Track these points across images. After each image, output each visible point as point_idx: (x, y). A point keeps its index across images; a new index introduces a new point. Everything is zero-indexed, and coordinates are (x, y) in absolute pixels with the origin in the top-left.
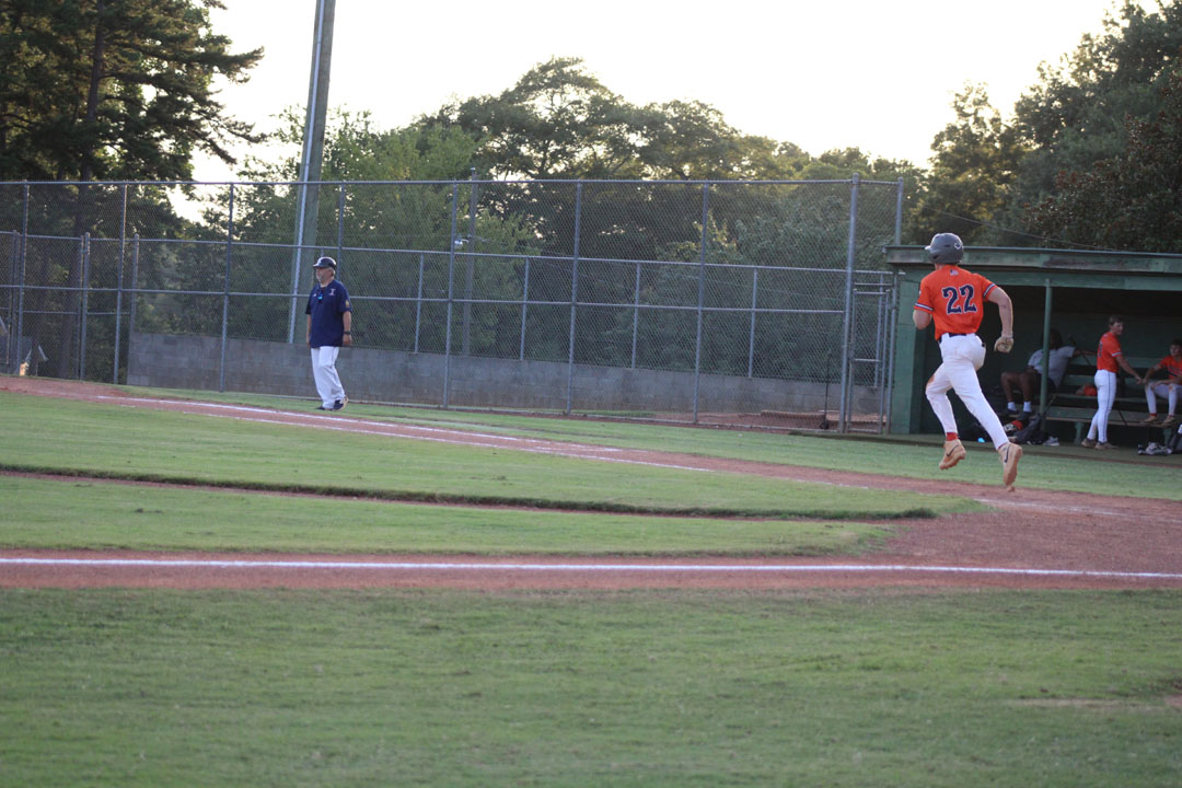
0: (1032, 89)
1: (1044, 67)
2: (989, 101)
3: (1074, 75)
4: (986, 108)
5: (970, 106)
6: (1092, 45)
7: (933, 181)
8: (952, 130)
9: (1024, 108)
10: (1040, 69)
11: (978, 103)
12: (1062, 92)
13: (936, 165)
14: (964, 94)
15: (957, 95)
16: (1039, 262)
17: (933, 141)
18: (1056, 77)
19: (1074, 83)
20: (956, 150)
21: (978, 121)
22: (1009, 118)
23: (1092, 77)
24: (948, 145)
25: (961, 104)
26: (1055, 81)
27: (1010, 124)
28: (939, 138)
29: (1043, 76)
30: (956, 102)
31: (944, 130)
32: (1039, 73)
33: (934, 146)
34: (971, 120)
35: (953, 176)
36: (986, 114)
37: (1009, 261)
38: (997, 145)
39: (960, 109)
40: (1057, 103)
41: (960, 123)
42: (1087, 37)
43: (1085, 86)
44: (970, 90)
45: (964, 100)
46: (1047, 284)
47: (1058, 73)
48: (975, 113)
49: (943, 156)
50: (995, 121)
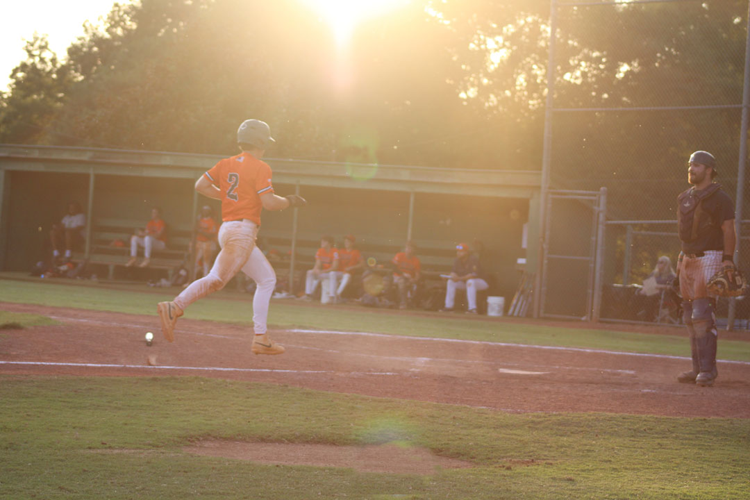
0: (80, 39)
1: (87, 25)
2: (49, 47)
3: (108, 30)
4: (47, 51)
5: (36, 50)
6: (119, 11)
7: (10, 100)
8: (24, 67)
9: (74, 52)
10: (84, 26)
11: (42, 48)
12: (98, 41)
13: (13, 89)
14: (32, 40)
15: (28, 42)
16: (86, 157)
17: (11, 73)
18: (95, 31)
19: (107, 36)
20: (26, 79)
21: (42, 60)
22: (63, 59)
23: (119, 31)
24: (20, 75)
25: (31, 48)
26: (94, 34)
27: (64, 63)
28: (15, 71)
29: (86, 30)
30: (27, 47)
31: (18, 65)
32: (83, 29)
33: (12, 76)
34: (37, 60)
35: (24, 97)
36: (47, 55)
37: (66, 156)
38: (54, 76)
39: (29, 52)
40: (95, 49)
41: (29, 61)
42: (116, 5)
43: (115, 37)
44: (36, 39)
45: (32, 45)
46: (91, 172)
47: (96, 29)
48: (40, 55)
49: (18, 83)
50: (54, 61)
